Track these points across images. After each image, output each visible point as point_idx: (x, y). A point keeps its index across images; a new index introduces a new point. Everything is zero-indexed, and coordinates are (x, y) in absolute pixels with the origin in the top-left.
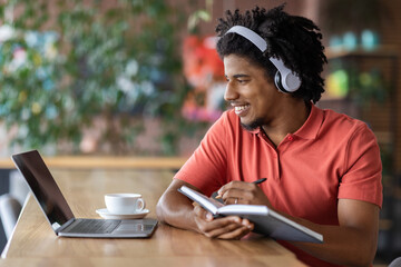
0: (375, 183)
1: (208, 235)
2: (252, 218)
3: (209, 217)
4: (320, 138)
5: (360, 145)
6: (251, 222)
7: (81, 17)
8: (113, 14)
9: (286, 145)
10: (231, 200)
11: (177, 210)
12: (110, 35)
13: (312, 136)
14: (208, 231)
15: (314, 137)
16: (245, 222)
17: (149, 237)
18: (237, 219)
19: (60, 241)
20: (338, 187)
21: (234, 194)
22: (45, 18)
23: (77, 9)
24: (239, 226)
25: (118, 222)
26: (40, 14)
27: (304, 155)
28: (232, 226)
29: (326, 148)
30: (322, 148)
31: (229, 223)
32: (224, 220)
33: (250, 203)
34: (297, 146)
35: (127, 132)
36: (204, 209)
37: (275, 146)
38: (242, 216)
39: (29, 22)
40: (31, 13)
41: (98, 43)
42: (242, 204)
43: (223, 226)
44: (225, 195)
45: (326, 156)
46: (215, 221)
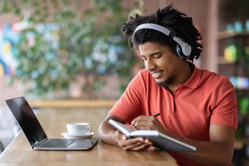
0: (233, 115)
1: (124, 148)
2: (151, 138)
3: (124, 138)
4: (199, 87)
5: (224, 91)
6: (150, 140)
7: (68, 15)
8: (88, 12)
9: (178, 92)
10: (140, 127)
11: (107, 133)
12: (84, 25)
13: (195, 86)
14: (124, 146)
15: (196, 87)
16: (146, 141)
17: (90, 150)
18: (141, 139)
19: (35, 152)
20: (210, 117)
21: (142, 123)
22: (46, 16)
23: (65, 9)
24: (143, 143)
25: (74, 141)
26: (43, 13)
27: (190, 98)
28: (139, 143)
29: (203, 94)
30: (200, 94)
31: (137, 142)
32: (134, 140)
33: (151, 129)
34: (186, 92)
35: (97, 84)
36: (121, 133)
37: (171, 93)
38: (144, 138)
39: (37, 18)
40: (38, 12)
41: (77, 30)
42: (147, 129)
43: (133, 144)
44: (136, 124)
45: (203, 98)
46: (128, 140)
